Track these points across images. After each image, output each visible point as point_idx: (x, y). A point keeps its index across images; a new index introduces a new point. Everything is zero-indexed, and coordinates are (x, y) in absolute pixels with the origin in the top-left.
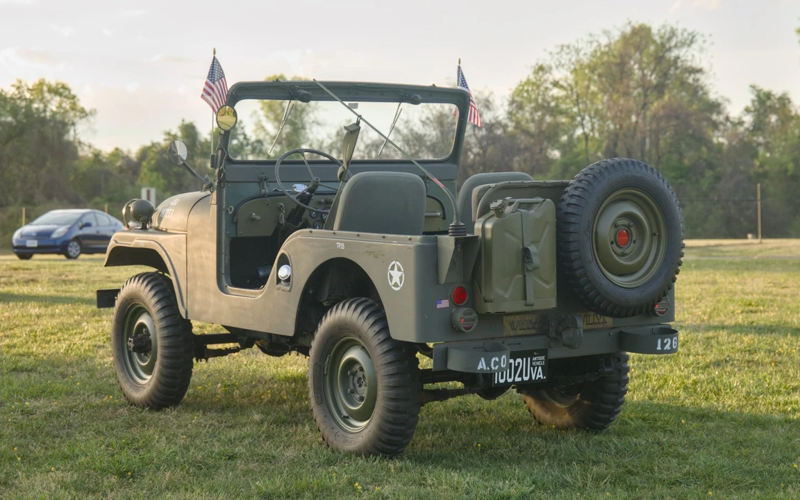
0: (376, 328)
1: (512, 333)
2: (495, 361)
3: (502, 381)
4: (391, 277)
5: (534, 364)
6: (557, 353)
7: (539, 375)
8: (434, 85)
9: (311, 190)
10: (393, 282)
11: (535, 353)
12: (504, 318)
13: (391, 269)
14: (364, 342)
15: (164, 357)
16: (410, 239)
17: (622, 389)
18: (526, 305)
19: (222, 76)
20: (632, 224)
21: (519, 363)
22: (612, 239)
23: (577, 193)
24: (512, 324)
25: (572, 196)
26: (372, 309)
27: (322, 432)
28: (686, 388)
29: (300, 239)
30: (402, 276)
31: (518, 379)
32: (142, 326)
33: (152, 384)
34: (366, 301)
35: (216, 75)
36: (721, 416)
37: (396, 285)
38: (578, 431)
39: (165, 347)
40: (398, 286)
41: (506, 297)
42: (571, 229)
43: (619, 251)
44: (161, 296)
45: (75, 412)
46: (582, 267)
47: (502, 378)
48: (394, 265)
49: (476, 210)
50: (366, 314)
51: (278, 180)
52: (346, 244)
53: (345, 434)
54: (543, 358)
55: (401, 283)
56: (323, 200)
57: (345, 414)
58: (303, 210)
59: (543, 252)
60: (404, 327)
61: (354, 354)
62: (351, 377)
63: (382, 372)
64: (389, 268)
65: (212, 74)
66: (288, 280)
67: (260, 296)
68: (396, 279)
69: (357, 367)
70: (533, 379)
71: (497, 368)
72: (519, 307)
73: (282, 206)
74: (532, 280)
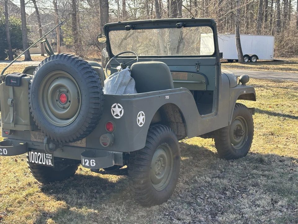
1: (35, 140)
7: (50, 163)
21: (40, 155)
22: (57, 98)
24: (34, 135)
47: (33, 160)
54: (51, 155)
70: (47, 164)
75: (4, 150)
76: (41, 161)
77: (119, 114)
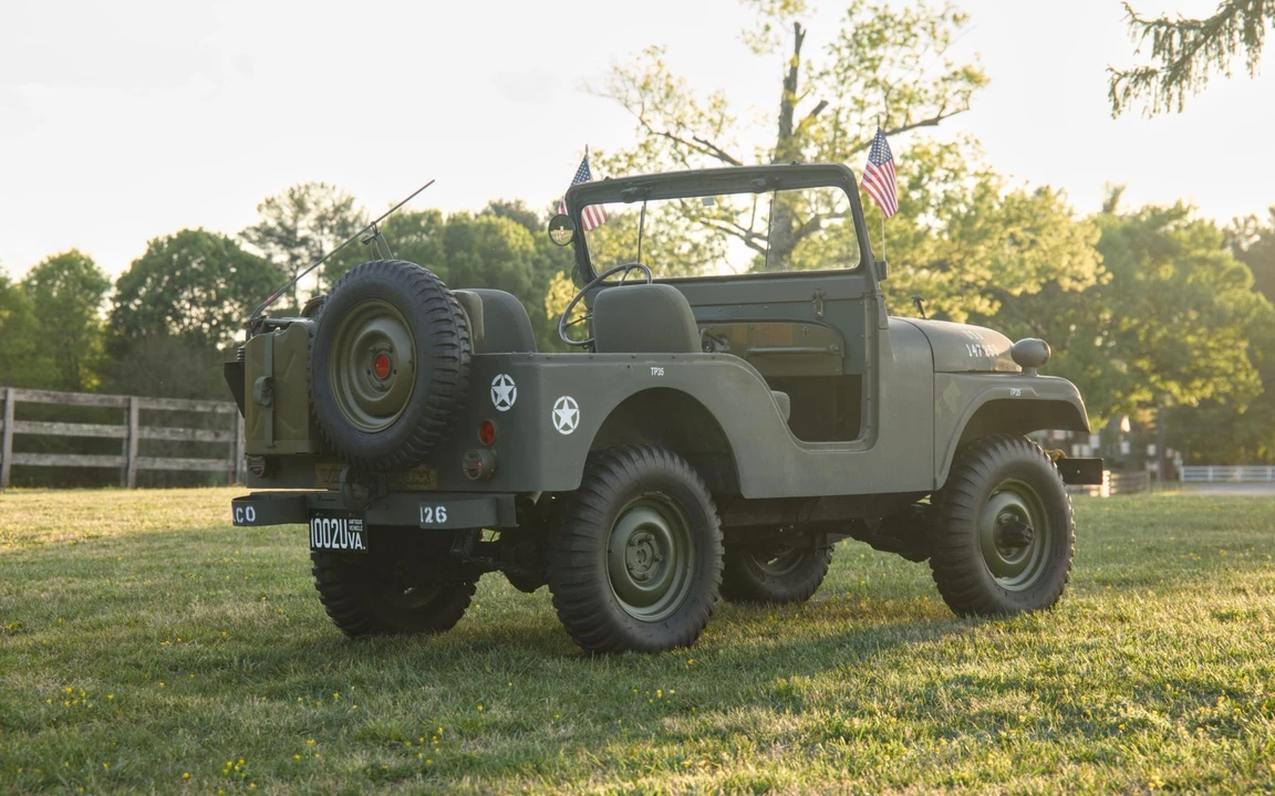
3: (319, 545)
5: (351, 528)
7: (357, 543)
11: (351, 515)
21: (335, 526)
22: (370, 368)
24: (323, 474)
31: (336, 546)
43: (378, 383)
47: (318, 541)
54: (360, 522)
70: (352, 547)
74: (271, 417)
75: (248, 509)
76: (338, 541)
77: (507, 401)
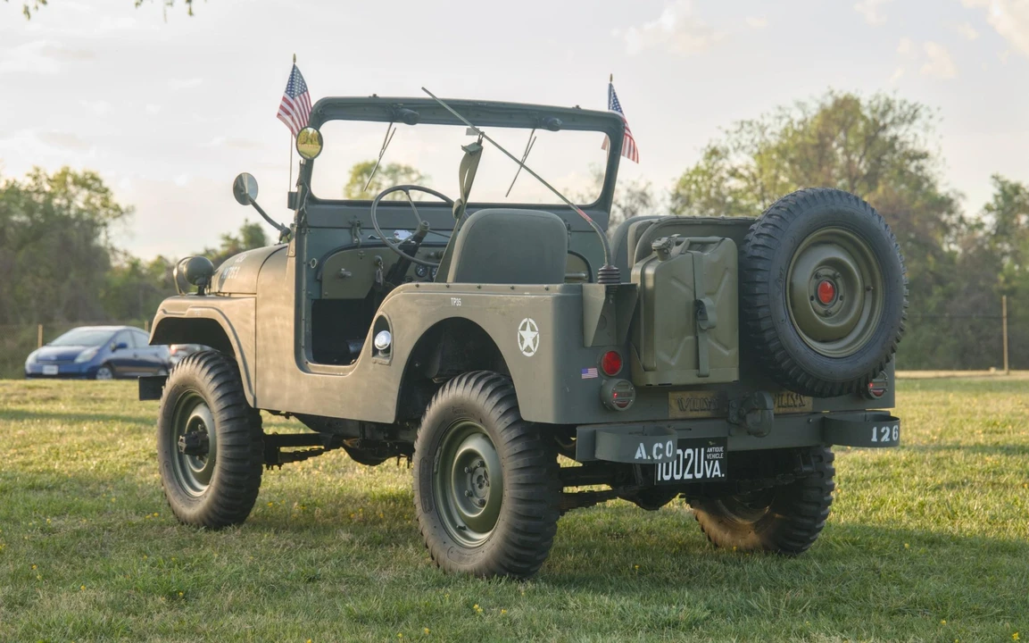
0: (502, 408)
1: (680, 415)
2: (658, 448)
3: (667, 478)
4: (522, 339)
5: (708, 456)
6: (740, 443)
7: (716, 471)
8: (578, 106)
9: (418, 238)
10: (525, 346)
11: (710, 443)
12: (670, 394)
13: (522, 329)
14: (486, 427)
15: (226, 459)
16: (547, 289)
17: (826, 498)
18: (699, 376)
19: (304, 90)
20: (838, 274)
21: (689, 455)
22: (813, 293)
23: (765, 231)
24: (679, 402)
25: (759, 235)
26: (497, 384)
27: (430, 548)
28: (910, 511)
29: (403, 296)
30: (536, 337)
31: (688, 476)
32: (198, 420)
33: (209, 495)
34: (486, 375)
35: (297, 89)
36: (957, 541)
37: (529, 349)
38: (767, 554)
39: (227, 447)
40: (531, 351)
41: (673, 364)
42: (758, 278)
43: (822, 309)
44: (221, 380)
45: (110, 531)
46: (773, 328)
47: (667, 474)
48: (525, 324)
49: (633, 252)
50: (489, 390)
51: (376, 226)
52: (464, 300)
53: (461, 550)
54: (721, 448)
55: (535, 346)
56: (432, 254)
57: (461, 524)
58: (409, 262)
59: (721, 307)
60: (539, 405)
61: (472, 444)
62: (469, 475)
63: (509, 465)
64: (520, 328)
65: (291, 87)
66: (387, 351)
67: (350, 373)
68: (528, 342)
69: (476, 462)
70: (708, 476)
71: (660, 457)
72: (690, 377)
73: (379, 260)
74: (707, 343)
